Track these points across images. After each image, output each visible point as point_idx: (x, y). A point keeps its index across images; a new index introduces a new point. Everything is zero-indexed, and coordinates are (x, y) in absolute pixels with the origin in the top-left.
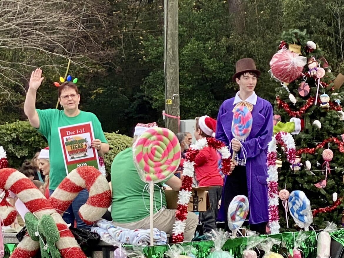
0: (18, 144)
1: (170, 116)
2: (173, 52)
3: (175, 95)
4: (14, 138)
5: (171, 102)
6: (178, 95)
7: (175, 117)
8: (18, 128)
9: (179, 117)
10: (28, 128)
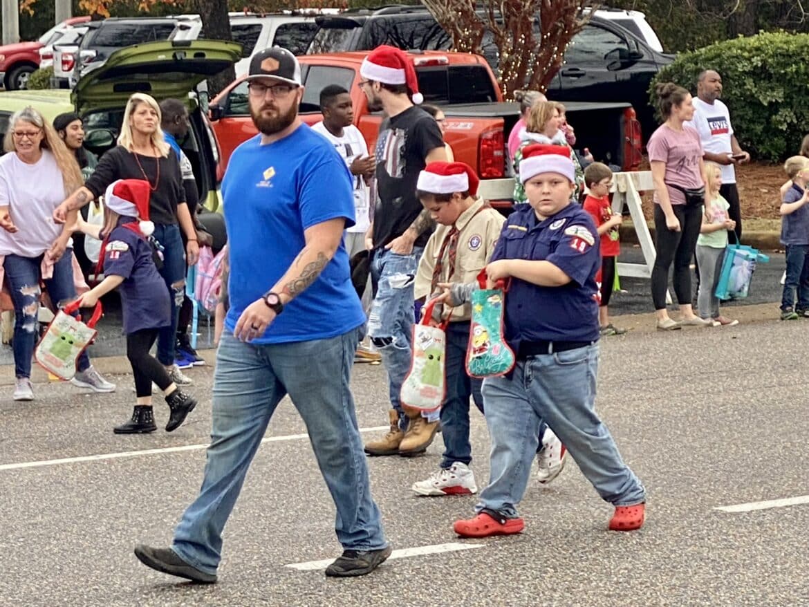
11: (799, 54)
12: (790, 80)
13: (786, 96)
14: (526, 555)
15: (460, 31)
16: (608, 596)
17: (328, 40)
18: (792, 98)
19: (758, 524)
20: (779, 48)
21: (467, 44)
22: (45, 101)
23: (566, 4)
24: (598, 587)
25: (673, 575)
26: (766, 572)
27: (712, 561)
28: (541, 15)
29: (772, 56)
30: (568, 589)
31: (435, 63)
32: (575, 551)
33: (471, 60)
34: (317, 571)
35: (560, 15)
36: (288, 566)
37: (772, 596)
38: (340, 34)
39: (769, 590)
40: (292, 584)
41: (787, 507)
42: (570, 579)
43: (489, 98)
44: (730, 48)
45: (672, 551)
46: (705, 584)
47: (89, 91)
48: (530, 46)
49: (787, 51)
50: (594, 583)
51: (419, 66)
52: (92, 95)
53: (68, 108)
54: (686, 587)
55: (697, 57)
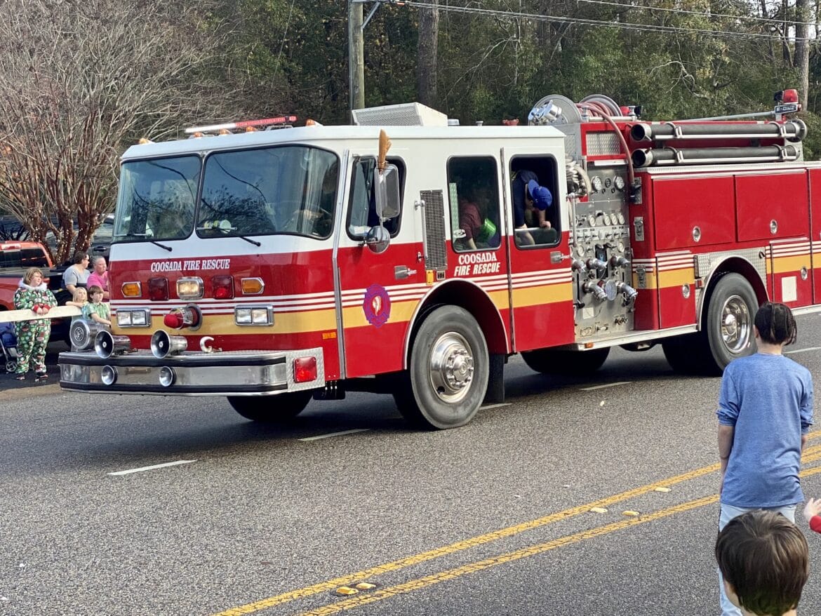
16: (35, 522)
19: (128, 480)
26: (123, 504)
27: (97, 500)
31: (13, 248)
33: (34, 246)
39: (122, 513)
41: (146, 471)
42: (18, 515)
46: (89, 512)
50: (31, 516)
51: (4, 249)
54: (78, 515)
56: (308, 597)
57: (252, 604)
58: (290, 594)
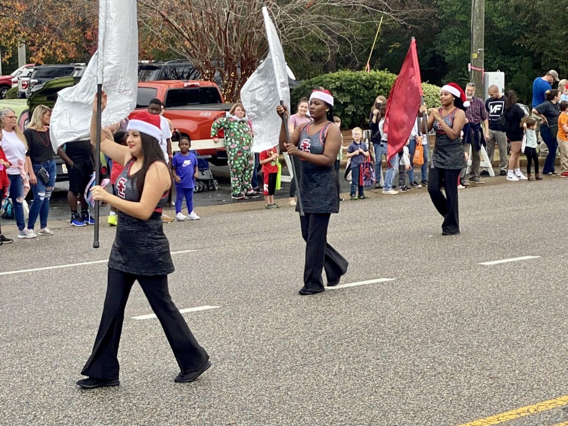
0: (341, 92)
1: (475, 68)
2: (480, 11)
3: (479, 49)
4: (338, 86)
5: (476, 55)
6: (483, 49)
7: (480, 69)
8: (341, 77)
9: (483, 69)
10: (350, 77)
11: (356, 81)
12: (352, 93)
13: (351, 99)
14: (240, 310)
15: (205, 71)
16: (276, 328)
17: (145, 75)
18: (354, 100)
19: (343, 294)
20: (348, 78)
21: (208, 77)
22: (15, 104)
23: (252, 59)
24: (272, 325)
25: (305, 319)
26: (347, 316)
27: (323, 311)
28: (241, 64)
29: (344, 82)
30: (259, 326)
31: (193, 86)
32: (262, 308)
33: (209, 84)
34: (146, 320)
35: (249, 64)
36: (132, 318)
37: (350, 327)
38: (150, 72)
39: (348, 325)
40: (134, 326)
41: (356, 286)
42: (259, 321)
43: (218, 101)
44: (326, 78)
45: (305, 308)
46: (320, 322)
47: (35, 99)
48: (236, 78)
49: (351, 79)
50: (270, 323)
51: (186, 87)
52: (37, 101)
53: (26, 107)
54: (311, 324)
55: (311, 82)
56: (543, 412)
57: (494, 416)
58: (525, 408)
